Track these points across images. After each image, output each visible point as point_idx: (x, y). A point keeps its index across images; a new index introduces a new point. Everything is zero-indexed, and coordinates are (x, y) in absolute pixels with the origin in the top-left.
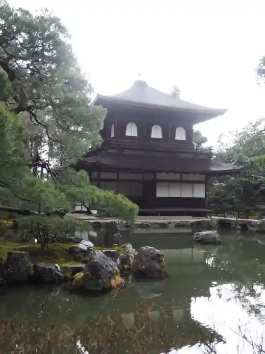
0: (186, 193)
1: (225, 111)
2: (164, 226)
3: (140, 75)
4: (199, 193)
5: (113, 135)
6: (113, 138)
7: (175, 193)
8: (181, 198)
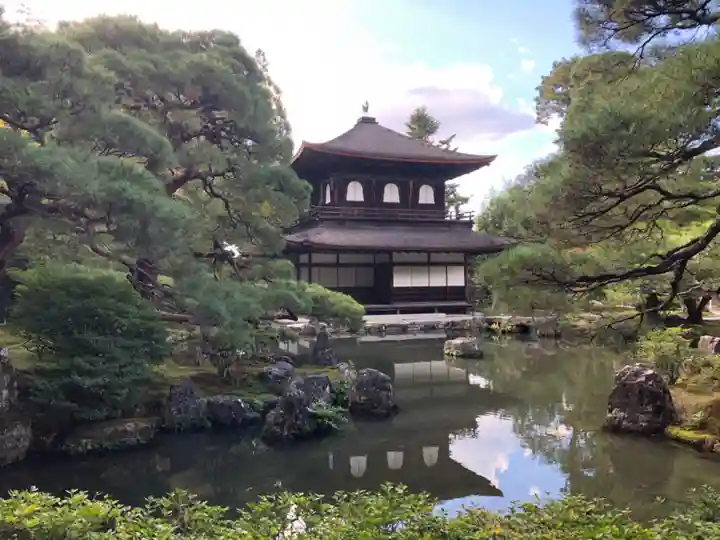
0: (437, 280)
1: (492, 158)
2: (404, 329)
3: (366, 109)
4: (456, 279)
5: (328, 201)
6: (329, 204)
7: (420, 280)
8: (428, 288)
